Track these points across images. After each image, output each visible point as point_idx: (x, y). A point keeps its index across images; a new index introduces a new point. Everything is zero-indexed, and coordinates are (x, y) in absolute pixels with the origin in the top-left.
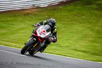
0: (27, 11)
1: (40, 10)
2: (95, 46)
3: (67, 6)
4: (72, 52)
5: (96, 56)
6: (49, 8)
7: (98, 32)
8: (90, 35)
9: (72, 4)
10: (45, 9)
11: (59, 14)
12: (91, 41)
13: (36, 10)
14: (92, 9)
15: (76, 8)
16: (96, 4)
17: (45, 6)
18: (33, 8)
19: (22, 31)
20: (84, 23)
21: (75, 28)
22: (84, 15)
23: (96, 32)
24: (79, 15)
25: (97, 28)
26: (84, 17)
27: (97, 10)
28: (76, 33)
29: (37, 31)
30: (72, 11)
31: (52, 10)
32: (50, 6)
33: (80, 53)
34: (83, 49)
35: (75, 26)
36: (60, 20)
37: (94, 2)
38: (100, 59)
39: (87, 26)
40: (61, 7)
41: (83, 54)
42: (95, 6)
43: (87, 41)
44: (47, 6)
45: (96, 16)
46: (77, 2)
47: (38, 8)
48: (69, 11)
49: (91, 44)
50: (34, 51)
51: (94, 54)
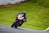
0: (5, 6)
1: (12, 5)
2: (38, 23)
3: (24, 3)
4: (27, 26)
5: (39, 28)
6: (16, 5)
7: (39, 16)
8: (36, 17)
9: (27, 2)
10: (14, 5)
11: (21, 7)
12: (36, 20)
13: (9, 5)
14: (36, 5)
15: (29, 4)
16: (38, 2)
17: (14, 3)
18: (8, 5)
19: (3, 16)
20: (33, 12)
21: (28, 14)
22: (33, 8)
23: (38, 16)
24: (30, 8)
25: (39, 14)
26: (32, 9)
27: (39, 5)
28: (29, 17)
29: (18, 17)
30: (27, 6)
31: (17, 5)
32: (16, 3)
33: (31, 26)
34: (32, 24)
35: (29, 13)
36: (21, 10)
37: (37, 1)
38: (40, 29)
39: (34, 13)
40: (22, 4)
41: (32, 26)
42: (38, 3)
43: (34, 20)
44: (15, 3)
45: (38, 8)
46: (29, 2)
47: (11, 4)
48: (26, 6)
49: (36, 22)
50: (17, 26)
51: (37, 26)
